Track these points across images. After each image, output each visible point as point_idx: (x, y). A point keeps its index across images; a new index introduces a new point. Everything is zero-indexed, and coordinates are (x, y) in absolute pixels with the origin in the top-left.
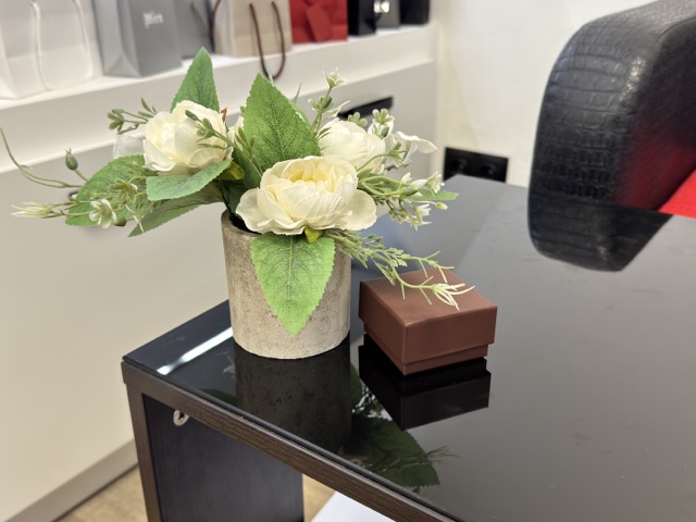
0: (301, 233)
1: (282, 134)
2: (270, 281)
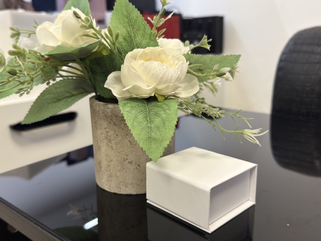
0: (153, 95)
1: (135, 37)
2: (135, 124)
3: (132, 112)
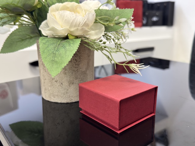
0: (66, 35)
2: (45, 51)
3: (47, 43)
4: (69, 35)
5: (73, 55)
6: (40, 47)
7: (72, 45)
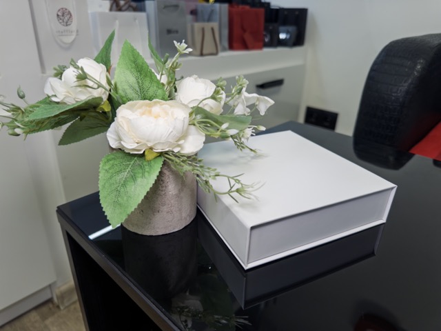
0: (142, 152)
1: (143, 83)
2: (107, 185)
3: (111, 171)
4: (146, 153)
5: (145, 194)
6: (100, 177)
7: (146, 174)
